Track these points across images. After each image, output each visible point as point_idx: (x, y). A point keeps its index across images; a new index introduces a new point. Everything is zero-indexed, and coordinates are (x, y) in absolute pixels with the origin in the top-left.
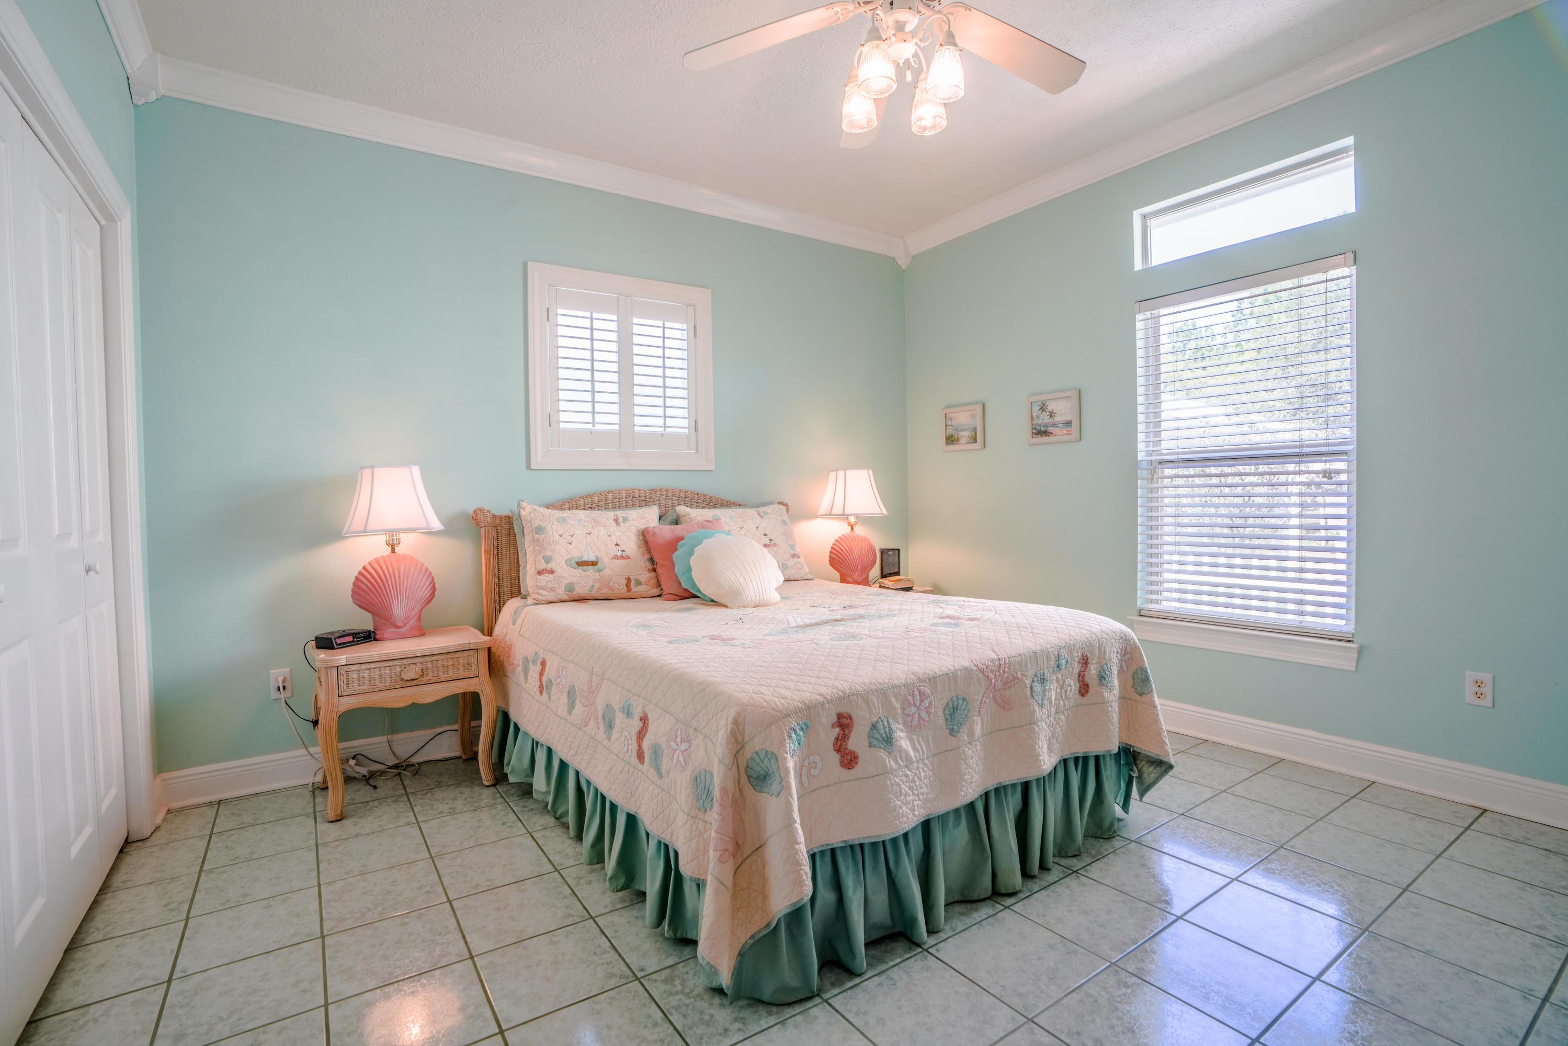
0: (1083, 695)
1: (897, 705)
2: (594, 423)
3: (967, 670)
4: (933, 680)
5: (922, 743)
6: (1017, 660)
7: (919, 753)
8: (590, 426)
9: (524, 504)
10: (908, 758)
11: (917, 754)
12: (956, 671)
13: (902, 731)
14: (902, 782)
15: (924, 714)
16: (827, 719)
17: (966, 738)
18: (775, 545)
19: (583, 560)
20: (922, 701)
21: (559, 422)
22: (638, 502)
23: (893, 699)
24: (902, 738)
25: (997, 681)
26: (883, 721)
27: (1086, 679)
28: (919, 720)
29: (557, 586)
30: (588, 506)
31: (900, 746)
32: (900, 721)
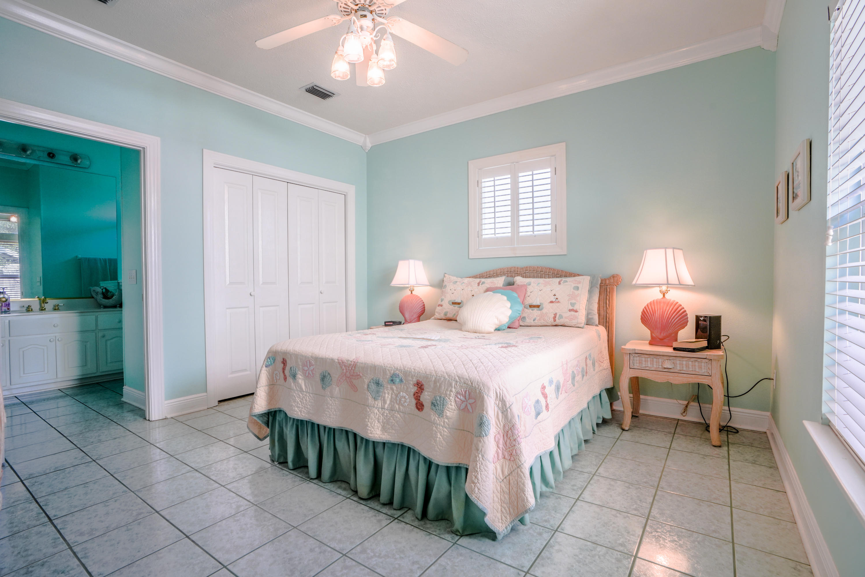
0: (419, 409)
1: (300, 364)
2: (495, 234)
3: (332, 360)
4: (317, 359)
5: (310, 385)
6: (361, 365)
7: (307, 388)
8: (493, 236)
9: (446, 275)
10: (301, 388)
11: (306, 389)
12: (328, 358)
13: (301, 375)
14: (297, 396)
15: (310, 373)
16: (279, 360)
17: (329, 393)
18: (559, 302)
19: (455, 301)
20: (310, 366)
21: (482, 235)
22: (513, 274)
23: (299, 360)
24: (300, 378)
25: (347, 372)
26: (294, 367)
27: (421, 399)
28: (308, 374)
29: (441, 312)
30: (488, 276)
31: (298, 381)
32: (301, 371)
